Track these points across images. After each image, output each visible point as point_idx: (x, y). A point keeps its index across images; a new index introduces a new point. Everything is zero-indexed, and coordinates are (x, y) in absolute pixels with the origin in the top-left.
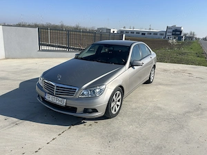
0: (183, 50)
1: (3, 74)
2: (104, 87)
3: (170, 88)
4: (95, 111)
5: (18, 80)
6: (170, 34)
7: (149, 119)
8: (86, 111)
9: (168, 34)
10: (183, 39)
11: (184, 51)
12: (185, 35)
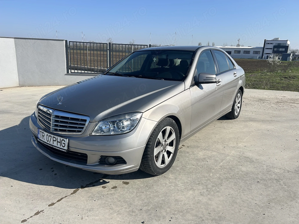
0: (290, 73)
1: (5, 106)
2: (138, 116)
3: (270, 127)
4: (120, 161)
5: (23, 114)
6: (270, 51)
7: (227, 179)
8: (104, 161)
9: (266, 51)
10: (291, 58)
11: (292, 74)
12: (293, 52)
